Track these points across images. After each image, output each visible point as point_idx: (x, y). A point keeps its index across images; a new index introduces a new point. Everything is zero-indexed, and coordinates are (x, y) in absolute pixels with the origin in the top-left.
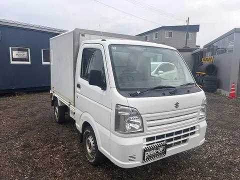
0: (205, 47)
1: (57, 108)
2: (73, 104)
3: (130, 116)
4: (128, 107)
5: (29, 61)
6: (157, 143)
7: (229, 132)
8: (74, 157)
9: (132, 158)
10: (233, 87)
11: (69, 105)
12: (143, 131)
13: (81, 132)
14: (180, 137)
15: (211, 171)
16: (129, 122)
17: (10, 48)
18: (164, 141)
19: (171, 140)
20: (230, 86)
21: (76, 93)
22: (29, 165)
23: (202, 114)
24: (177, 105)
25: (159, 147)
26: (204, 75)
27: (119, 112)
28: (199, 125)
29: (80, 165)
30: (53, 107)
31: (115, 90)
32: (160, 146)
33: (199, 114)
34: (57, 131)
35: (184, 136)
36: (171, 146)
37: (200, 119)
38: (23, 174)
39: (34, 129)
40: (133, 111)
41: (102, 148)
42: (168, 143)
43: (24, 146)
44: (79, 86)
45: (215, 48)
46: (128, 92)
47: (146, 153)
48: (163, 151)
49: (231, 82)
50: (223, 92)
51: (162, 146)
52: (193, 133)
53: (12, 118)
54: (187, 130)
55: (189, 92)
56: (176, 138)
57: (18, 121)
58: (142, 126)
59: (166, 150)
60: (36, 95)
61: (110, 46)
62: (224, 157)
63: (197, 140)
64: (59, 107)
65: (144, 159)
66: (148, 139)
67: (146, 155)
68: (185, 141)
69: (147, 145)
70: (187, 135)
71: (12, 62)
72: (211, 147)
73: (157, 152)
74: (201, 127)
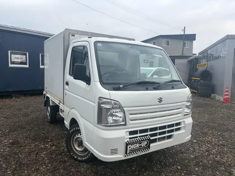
0: (199, 54)
1: (49, 108)
2: (62, 102)
3: (113, 108)
4: (110, 99)
5: (27, 65)
6: (140, 137)
7: (219, 134)
8: (60, 154)
9: (114, 151)
10: (227, 91)
11: (59, 104)
12: (125, 124)
13: (69, 129)
14: (164, 133)
15: (196, 169)
16: (112, 115)
17: (9, 51)
18: (147, 135)
19: (155, 135)
20: (224, 91)
21: (65, 91)
22: (14, 161)
23: (187, 110)
24: (160, 100)
25: (142, 141)
26: (199, 81)
27: (102, 105)
28: (184, 121)
29: (65, 162)
30: (46, 107)
31: (99, 84)
32: (144, 140)
33: (184, 110)
34: (47, 130)
35: (169, 132)
36: (155, 141)
37: (184, 115)
38: (7, 169)
39: (25, 128)
40: (115, 104)
41: (86, 143)
42: (152, 138)
43: (13, 144)
44: (67, 84)
45: (209, 55)
46: (111, 86)
47: (128, 146)
48: (146, 145)
49: (225, 87)
50: (218, 97)
51: (146, 140)
52: (179, 129)
53: (5, 118)
54: (172, 125)
55: (173, 88)
56: (160, 134)
57: (11, 120)
58: (125, 120)
59: (149, 145)
60: (33, 98)
61: (96, 43)
62: (211, 156)
63: (182, 136)
64: (51, 107)
65: (126, 153)
66: (131, 133)
67: (129, 149)
68: (169, 137)
69: (130, 138)
70: (172, 131)
71: (10, 65)
72: (199, 147)
73: (140, 146)
74: (186, 123)
